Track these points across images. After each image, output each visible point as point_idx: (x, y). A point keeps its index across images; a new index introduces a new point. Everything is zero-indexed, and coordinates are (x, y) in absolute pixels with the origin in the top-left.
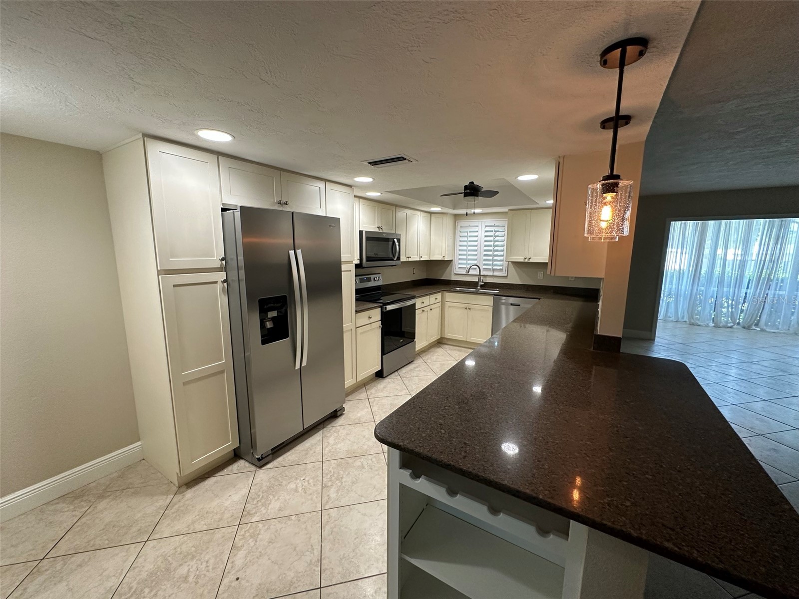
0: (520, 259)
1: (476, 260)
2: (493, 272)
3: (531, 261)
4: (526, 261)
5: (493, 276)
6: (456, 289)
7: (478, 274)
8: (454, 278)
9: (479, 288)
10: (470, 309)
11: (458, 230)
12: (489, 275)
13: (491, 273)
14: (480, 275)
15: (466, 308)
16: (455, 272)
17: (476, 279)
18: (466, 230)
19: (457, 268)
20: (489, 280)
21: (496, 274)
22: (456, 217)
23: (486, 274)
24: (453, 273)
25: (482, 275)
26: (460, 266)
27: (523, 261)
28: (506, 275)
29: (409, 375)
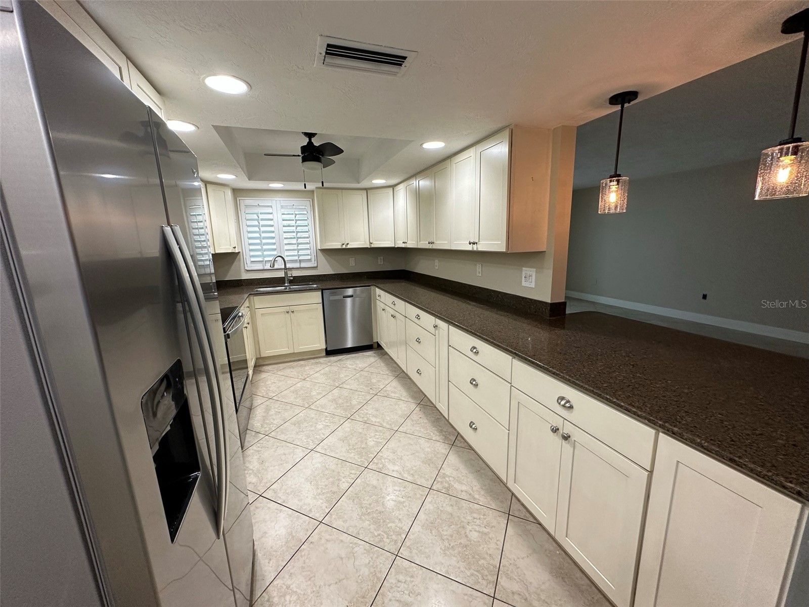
0: (337, 245)
1: (275, 250)
2: (300, 264)
3: (349, 247)
4: (344, 247)
5: (300, 268)
6: (257, 291)
7: (283, 267)
8: (245, 276)
9: (286, 284)
10: (293, 312)
11: (243, 211)
12: (294, 267)
13: (297, 265)
14: (285, 268)
15: (288, 312)
16: (246, 268)
17: (281, 274)
18: (256, 211)
19: (248, 262)
20: (296, 273)
21: (303, 265)
22: (237, 192)
23: (291, 267)
24: (243, 270)
25: (288, 269)
26: (253, 259)
27: (340, 247)
28: (316, 265)
29: (271, 426)
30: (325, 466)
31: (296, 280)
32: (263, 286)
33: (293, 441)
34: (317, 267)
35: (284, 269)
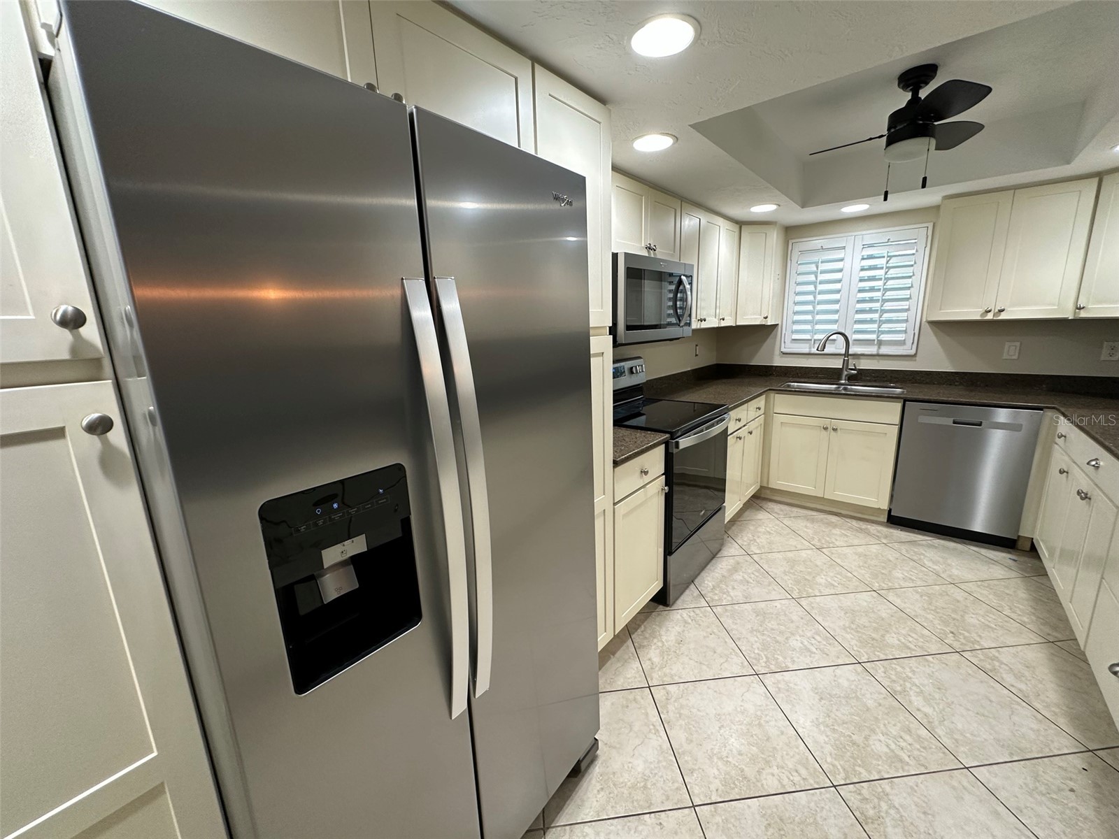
0: (972, 313)
1: (836, 322)
2: (879, 348)
3: (1003, 316)
4: (990, 316)
5: (878, 355)
6: (789, 386)
7: (843, 351)
8: (779, 362)
9: (843, 382)
10: (835, 430)
11: (794, 260)
12: (866, 353)
13: (872, 350)
14: (847, 354)
15: (826, 429)
16: (783, 350)
17: (837, 364)
18: (816, 259)
19: (788, 340)
20: (865, 365)
21: (885, 350)
22: (792, 232)
23: (859, 353)
24: (777, 352)
25: (851, 355)
26: (795, 336)
27: (978, 318)
28: (913, 352)
29: (725, 596)
30: (759, 718)
31: (862, 376)
32: (803, 380)
33: (739, 639)
34: (915, 355)
35: (844, 355)
